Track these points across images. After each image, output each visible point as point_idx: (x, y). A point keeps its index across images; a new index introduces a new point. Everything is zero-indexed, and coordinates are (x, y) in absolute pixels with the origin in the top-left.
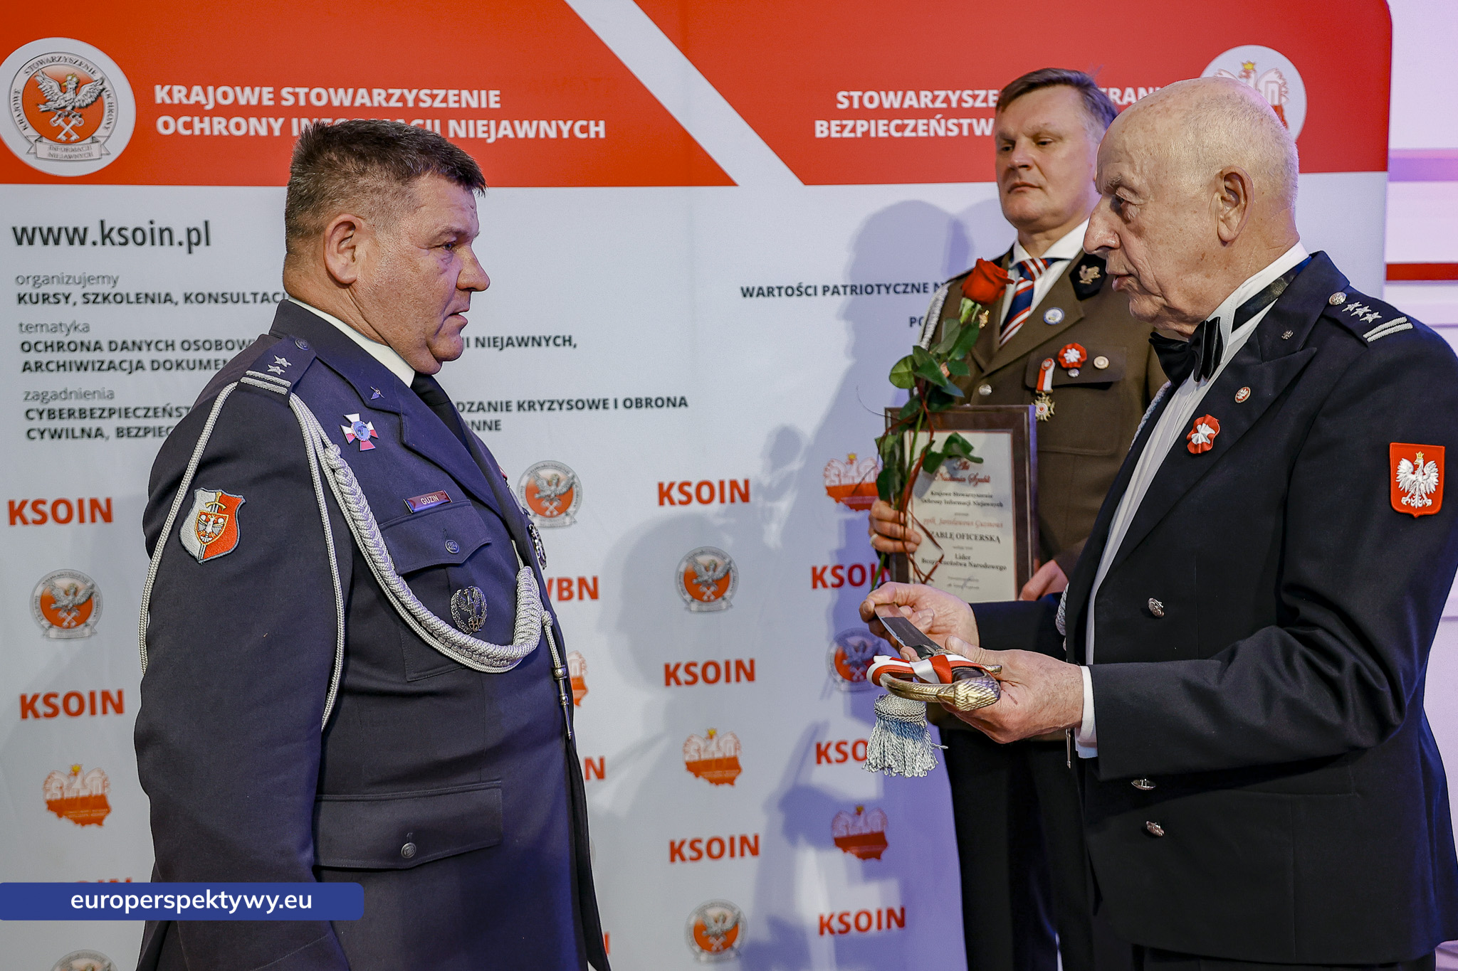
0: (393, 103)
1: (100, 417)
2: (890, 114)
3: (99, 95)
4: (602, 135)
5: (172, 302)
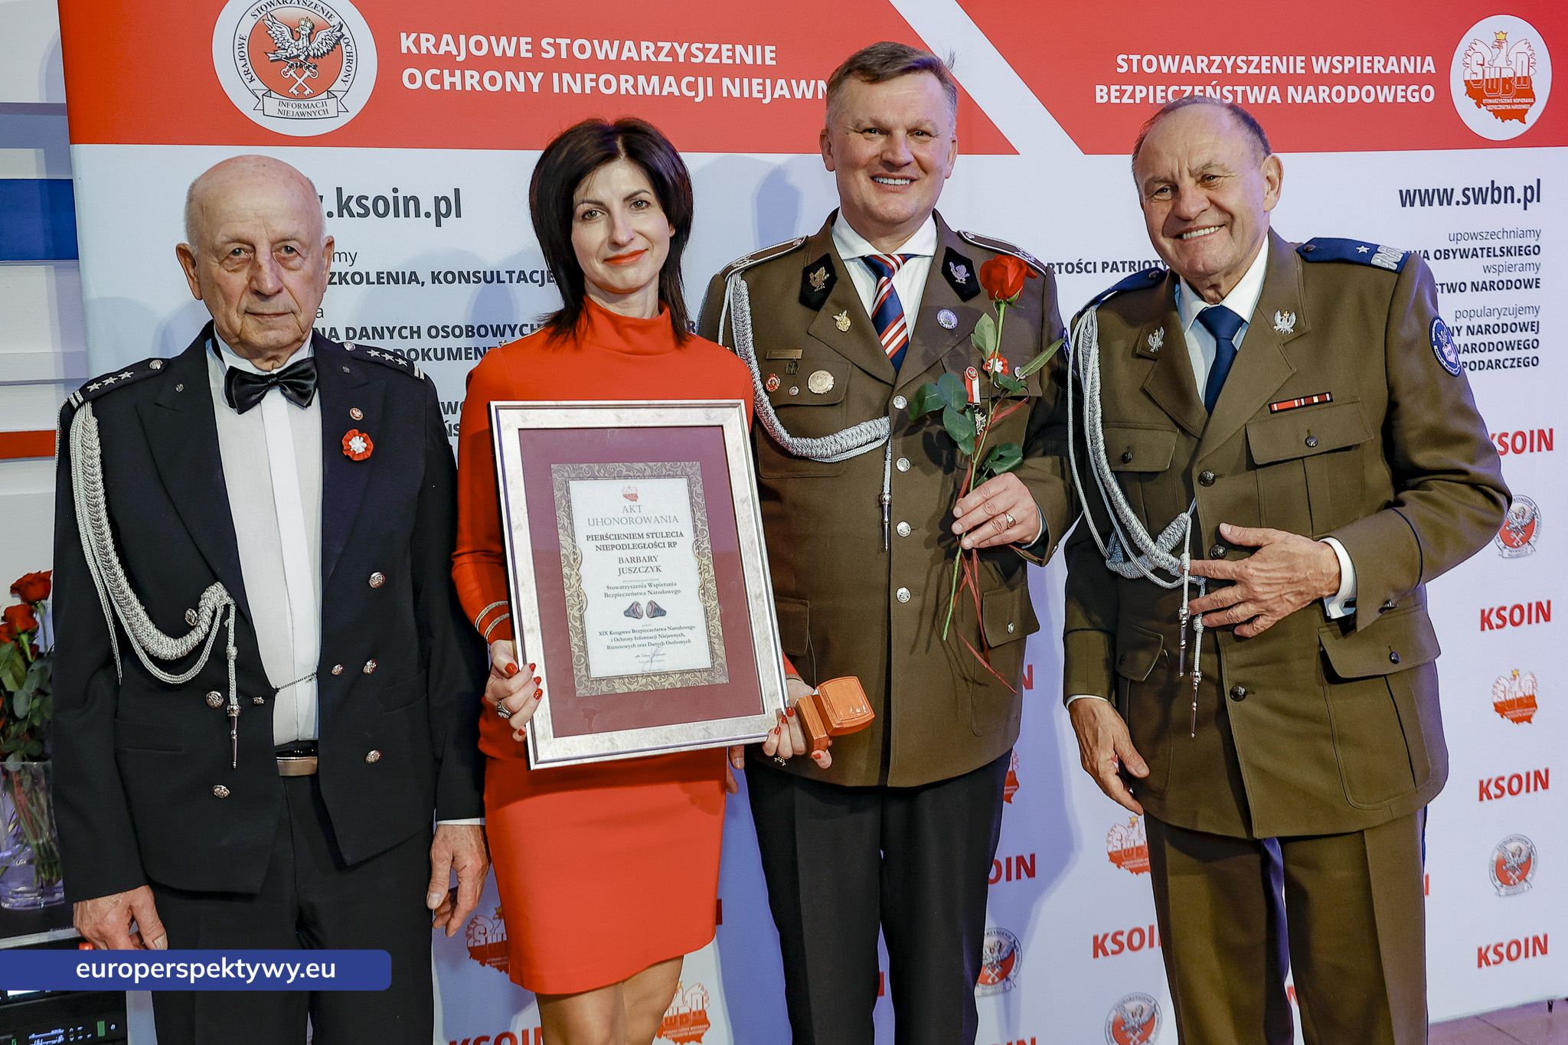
0: (662, 58)
2: (1168, 79)
3: (337, 43)
5: (418, 283)
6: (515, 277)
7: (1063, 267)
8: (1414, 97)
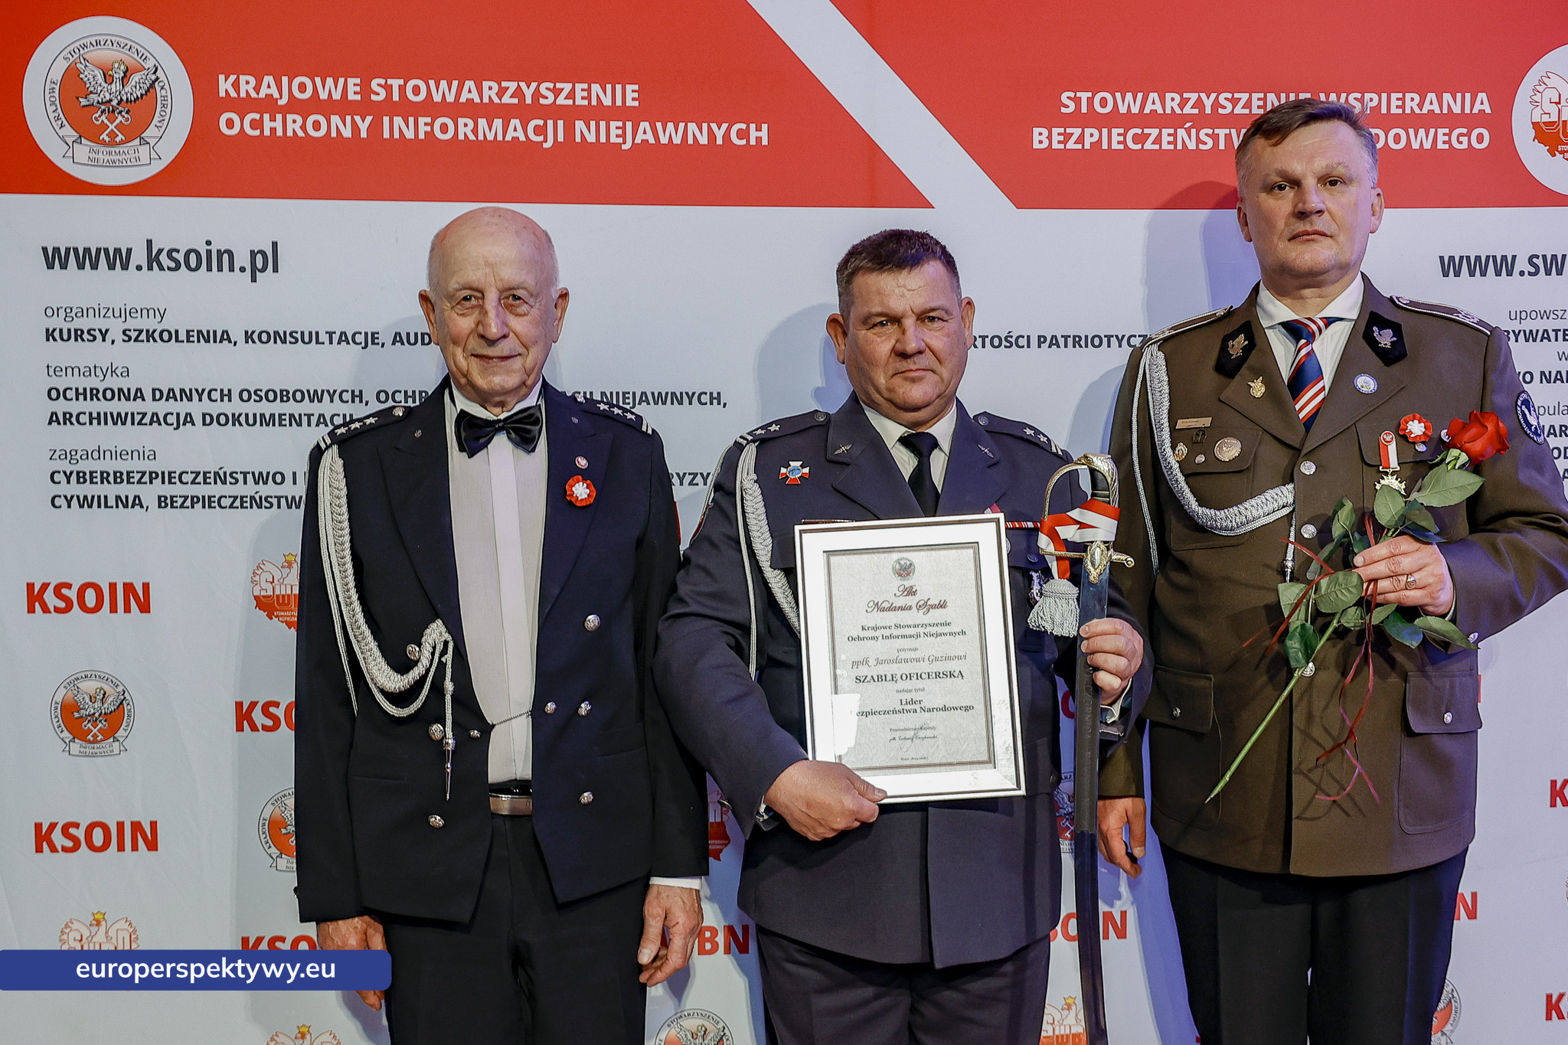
0: (507, 99)
1: (139, 482)
2: (1127, 121)
3: (152, 86)
4: (765, 142)
5: (230, 342)
6: (336, 338)
7: (988, 341)
8: (1461, 143)
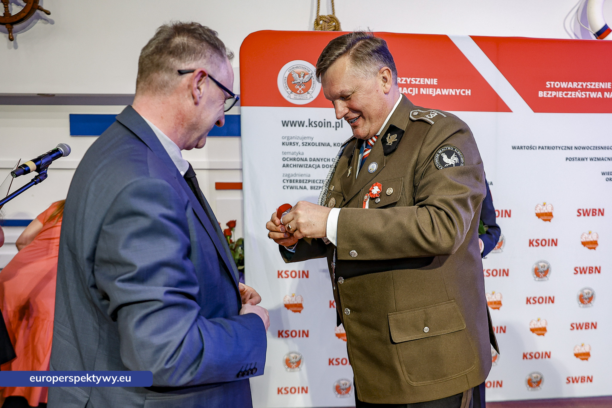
0: (403, 82)
1: (306, 182)
2: (563, 90)
3: (311, 78)
4: (470, 94)
5: (329, 146)
7: (525, 147)
